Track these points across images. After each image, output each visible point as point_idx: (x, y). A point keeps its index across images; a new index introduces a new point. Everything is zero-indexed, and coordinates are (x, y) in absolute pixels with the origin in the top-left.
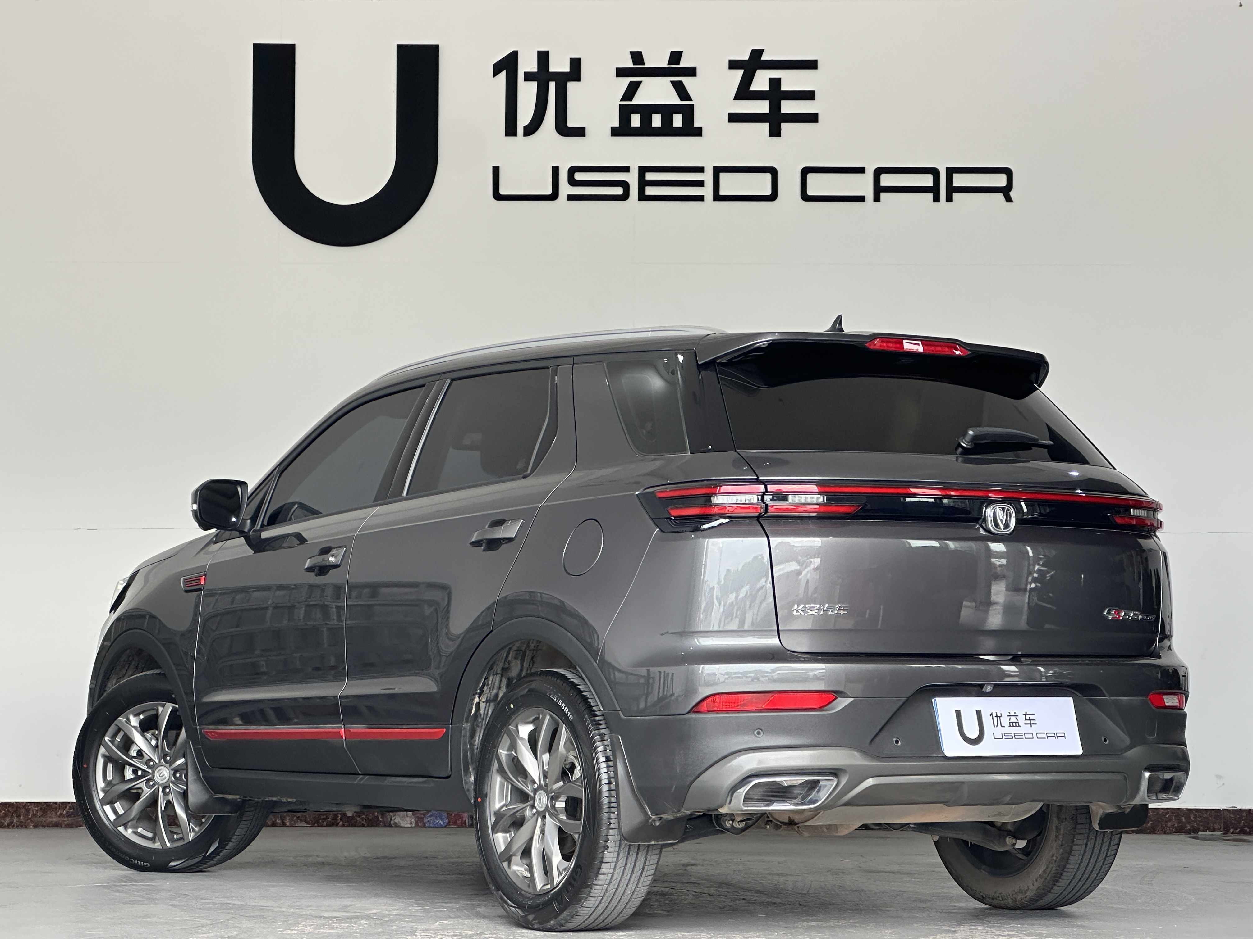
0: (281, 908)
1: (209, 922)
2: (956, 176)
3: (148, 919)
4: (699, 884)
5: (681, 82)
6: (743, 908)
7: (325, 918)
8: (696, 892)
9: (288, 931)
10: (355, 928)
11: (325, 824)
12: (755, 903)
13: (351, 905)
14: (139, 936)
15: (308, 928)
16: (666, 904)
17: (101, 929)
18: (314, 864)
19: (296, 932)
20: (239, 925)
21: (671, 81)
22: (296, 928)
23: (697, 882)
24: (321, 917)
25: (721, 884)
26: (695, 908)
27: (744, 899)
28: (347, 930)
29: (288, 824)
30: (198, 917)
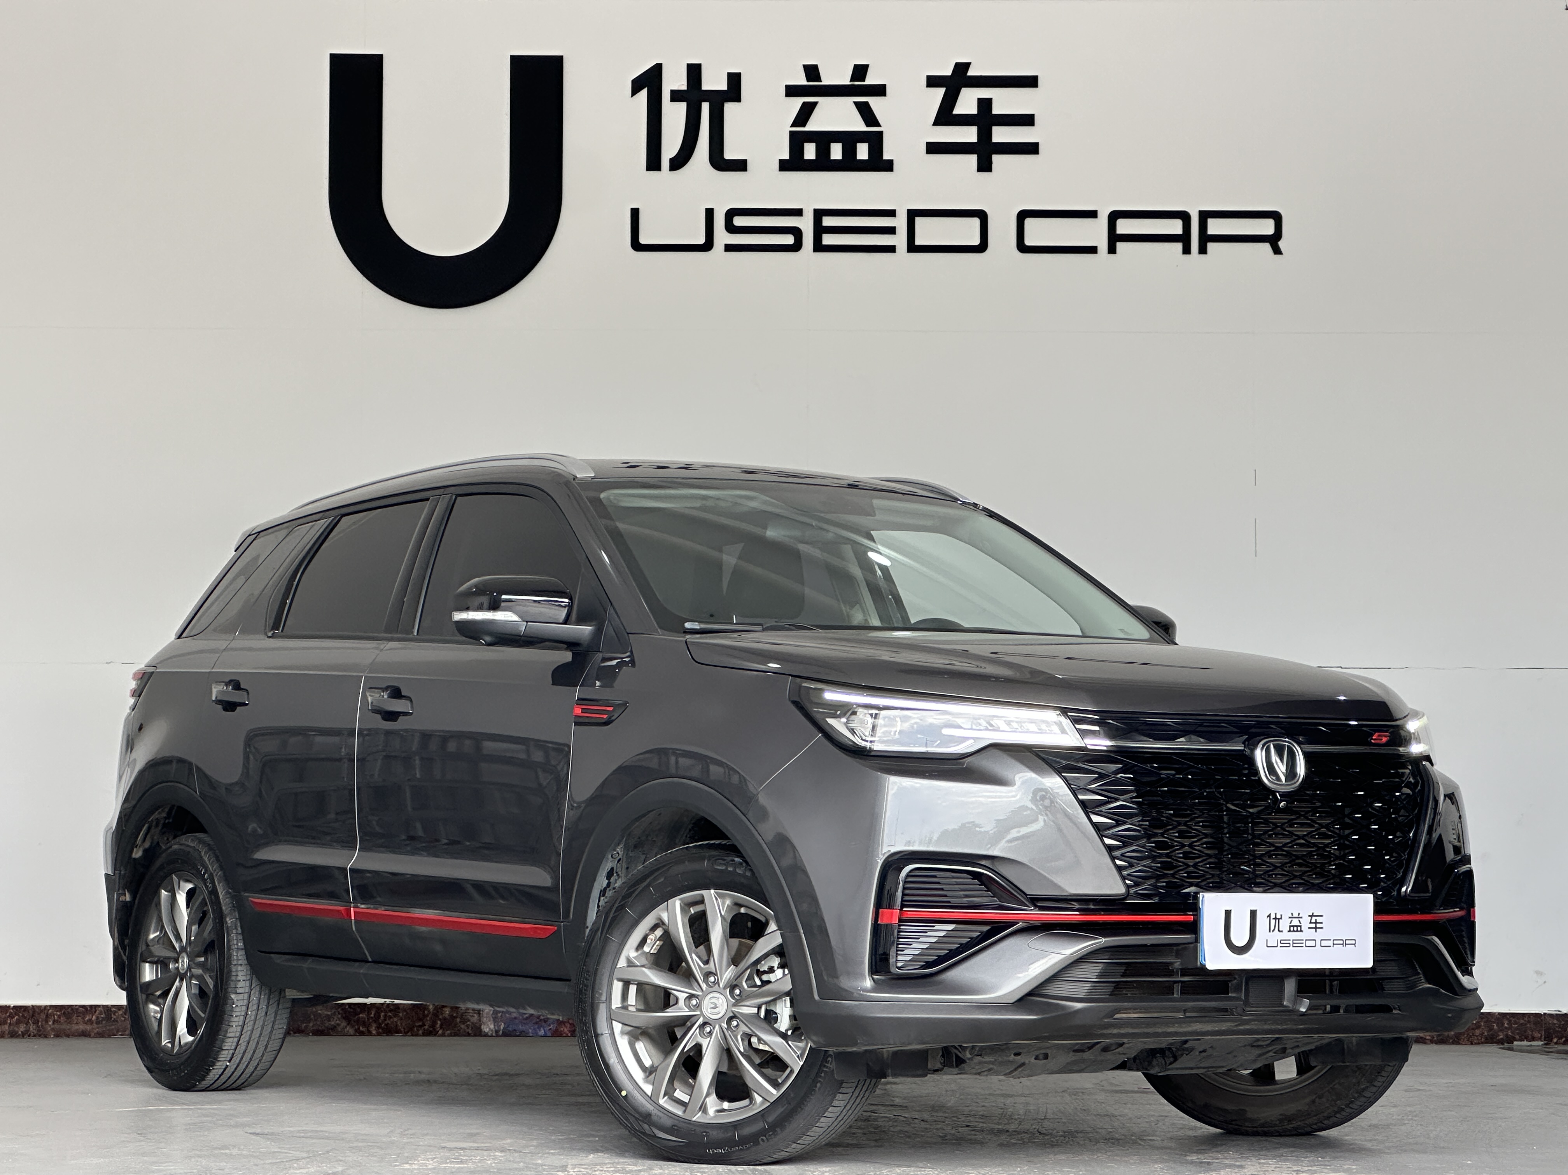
0: (390, 1137)
1: (305, 1155)
2: (1211, 222)
3: (227, 1151)
4: (906, 1107)
5: (867, 103)
6: (970, 1137)
7: (450, 1149)
8: (905, 1117)
9: (407, 1166)
10: (489, 1162)
11: (420, 1032)
12: (983, 1131)
13: (478, 1134)
14: (221, 1172)
15: (431, 1162)
16: (871, 1132)
17: (170, 1164)
18: (418, 1083)
19: (416, 1167)
20: (343, 1159)
21: (854, 102)
22: (416, 1162)
23: (905, 1105)
24: (444, 1148)
25: (934, 1108)
26: (909, 1137)
27: (968, 1126)
28: (479, 1165)
29: (374, 1032)
30: (289, 1149)
